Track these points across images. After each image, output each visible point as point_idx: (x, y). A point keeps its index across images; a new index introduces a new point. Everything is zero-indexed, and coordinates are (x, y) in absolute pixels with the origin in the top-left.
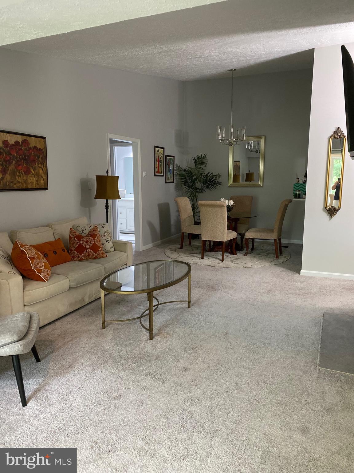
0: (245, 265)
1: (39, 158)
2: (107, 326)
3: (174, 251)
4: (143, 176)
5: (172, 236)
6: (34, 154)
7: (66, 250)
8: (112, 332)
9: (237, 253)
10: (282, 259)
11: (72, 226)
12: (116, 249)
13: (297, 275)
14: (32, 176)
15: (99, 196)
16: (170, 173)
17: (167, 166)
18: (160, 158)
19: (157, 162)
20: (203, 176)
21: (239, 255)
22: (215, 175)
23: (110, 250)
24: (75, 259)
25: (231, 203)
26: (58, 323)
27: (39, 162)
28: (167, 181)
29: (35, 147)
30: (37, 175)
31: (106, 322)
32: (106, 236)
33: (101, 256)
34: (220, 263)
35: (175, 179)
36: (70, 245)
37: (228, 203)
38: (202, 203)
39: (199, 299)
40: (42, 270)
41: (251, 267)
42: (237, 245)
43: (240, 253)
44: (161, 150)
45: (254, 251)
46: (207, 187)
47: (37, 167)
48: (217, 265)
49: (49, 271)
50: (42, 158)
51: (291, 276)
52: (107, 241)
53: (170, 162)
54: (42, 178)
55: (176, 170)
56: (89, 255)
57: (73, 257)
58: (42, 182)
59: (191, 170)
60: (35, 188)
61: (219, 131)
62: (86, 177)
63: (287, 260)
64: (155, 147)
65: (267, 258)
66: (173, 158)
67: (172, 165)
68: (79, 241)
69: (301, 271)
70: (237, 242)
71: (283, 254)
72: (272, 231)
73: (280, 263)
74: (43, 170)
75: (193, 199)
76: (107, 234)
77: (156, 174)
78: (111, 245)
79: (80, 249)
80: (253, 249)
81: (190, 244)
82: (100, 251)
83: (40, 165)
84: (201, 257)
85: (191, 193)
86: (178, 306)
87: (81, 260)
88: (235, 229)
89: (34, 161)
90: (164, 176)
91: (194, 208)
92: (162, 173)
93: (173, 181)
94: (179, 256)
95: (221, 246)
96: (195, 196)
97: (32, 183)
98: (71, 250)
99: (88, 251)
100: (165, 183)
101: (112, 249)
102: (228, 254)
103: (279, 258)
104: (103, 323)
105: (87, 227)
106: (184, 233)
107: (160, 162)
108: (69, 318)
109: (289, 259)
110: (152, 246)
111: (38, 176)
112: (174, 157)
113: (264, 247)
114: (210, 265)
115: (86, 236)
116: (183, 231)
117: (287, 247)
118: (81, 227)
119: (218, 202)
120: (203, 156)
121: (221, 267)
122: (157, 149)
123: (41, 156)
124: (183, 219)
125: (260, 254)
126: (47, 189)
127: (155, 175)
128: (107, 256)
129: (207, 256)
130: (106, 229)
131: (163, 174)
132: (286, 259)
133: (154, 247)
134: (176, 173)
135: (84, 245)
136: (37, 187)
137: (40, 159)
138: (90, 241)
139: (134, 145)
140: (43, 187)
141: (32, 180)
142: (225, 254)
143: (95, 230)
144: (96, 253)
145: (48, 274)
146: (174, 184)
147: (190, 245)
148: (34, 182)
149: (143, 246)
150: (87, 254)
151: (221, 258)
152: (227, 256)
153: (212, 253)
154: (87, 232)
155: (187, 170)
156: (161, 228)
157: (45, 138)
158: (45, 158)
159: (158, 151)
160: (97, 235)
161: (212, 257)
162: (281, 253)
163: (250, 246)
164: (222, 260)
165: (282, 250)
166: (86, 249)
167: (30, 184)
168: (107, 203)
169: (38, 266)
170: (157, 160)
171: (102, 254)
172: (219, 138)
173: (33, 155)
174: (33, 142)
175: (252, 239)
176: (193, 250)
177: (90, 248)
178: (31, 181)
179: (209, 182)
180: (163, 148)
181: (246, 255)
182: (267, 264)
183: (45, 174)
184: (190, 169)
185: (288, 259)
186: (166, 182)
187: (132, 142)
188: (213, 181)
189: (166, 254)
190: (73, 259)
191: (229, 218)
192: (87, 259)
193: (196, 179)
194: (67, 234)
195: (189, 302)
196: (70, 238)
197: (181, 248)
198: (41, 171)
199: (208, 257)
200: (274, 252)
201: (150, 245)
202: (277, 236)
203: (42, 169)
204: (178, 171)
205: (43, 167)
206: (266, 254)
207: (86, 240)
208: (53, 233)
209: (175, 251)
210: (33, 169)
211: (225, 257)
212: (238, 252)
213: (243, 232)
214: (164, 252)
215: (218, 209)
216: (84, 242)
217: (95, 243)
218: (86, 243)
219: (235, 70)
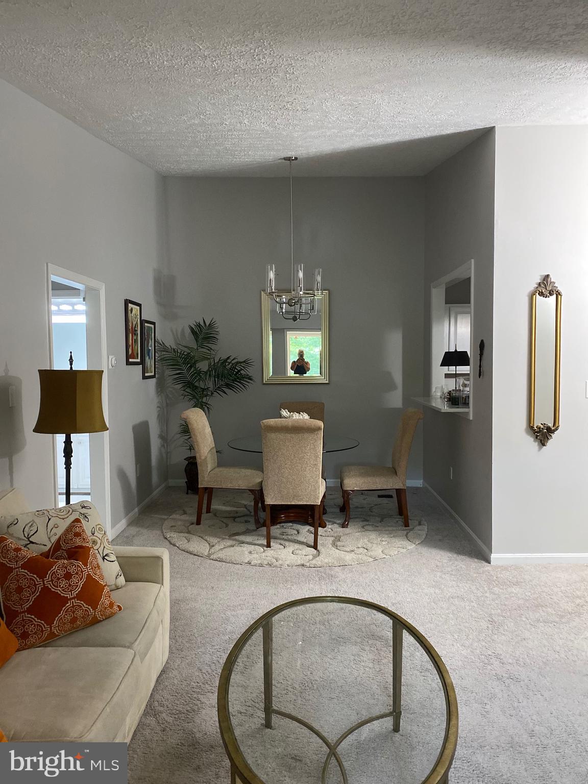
0: (371, 554)
3: (188, 532)
4: (110, 367)
10: (418, 528)
12: (130, 578)
16: (149, 358)
17: (145, 344)
18: (134, 326)
19: (131, 334)
21: (332, 527)
22: (241, 363)
23: (115, 585)
24: (32, 639)
28: (145, 375)
32: (99, 542)
34: (317, 556)
35: (156, 369)
36: (6, 596)
38: (272, 423)
41: (385, 556)
44: (136, 309)
46: (228, 386)
48: (318, 562)
52: (104, 558)
53: (148, 335)
55: (157, 351)
57: (25, 635)
59: (190, 351)
64: (127, 302)
66: (153, 326)
67: (152, 340)
69: (491, 557)
76: (100, 536)
77: (130, 360)
78: (117, 566)
79: (47, 605)
82: (104, 599)
84: (263, 542)
87: (51, 640)
90: (141, 364)
92: (138, 359)
93: (153, 374)
94: (211, 546)
99: (73, 606)
101: (122, 580)
103: (411, 526)
107: (135, 334)
112: (154, 323)
114: (303, 565)
116: (202, 484)
120: (207, 324)
121: (332, 567)
122: (129, 306)
124: (203, 458)
127: (128, 363)
128: (120, 608)
132: (426, 527)
134: (158, 358)
135: (59, 591)
138: (77, 573)
143: (78, 534)
144: (95, 608)
146: (154, 380)
147: (210, 512)
149: (111, 528)
150: (68, 618)
155: (179, 351)
156: (139, 479)
159: (131, 310)
164: (315, 546)
166: (65, 600)
168: (68, 443)
170: (129, 330)
176: (228, 525)
177: (79, 597)
180: (139, 305)
181: (344, 525)
184: (186, 349)
186: (144, 378)
188: (237, 373)
190: (23, 642)
197: (198, 523)
199: (282, 542)
201: (123, 524)
206: (378, 519)
207: (61, 573)
209: (190, 532)
214: (167, 538)
215: (306, 435)
216: (59, 579)
217: (89, 575)
218: (63, 583)
219: (296, 159)
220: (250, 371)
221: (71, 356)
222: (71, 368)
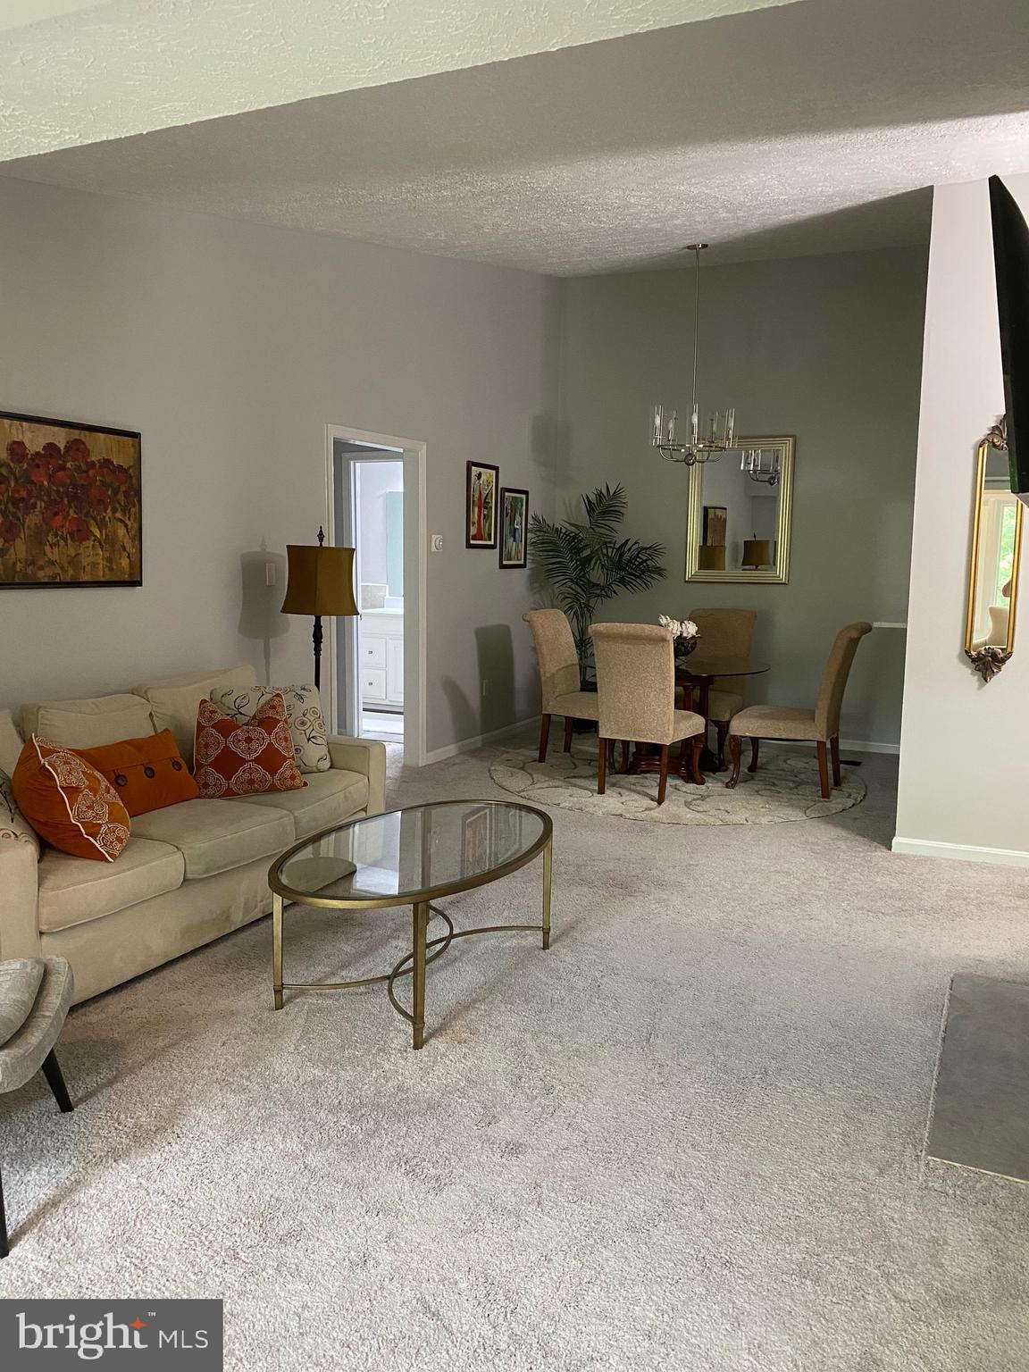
0: (728, 818)
1: (116, 493)
2: (290, 1000)
3: (520, 768)
4: (434, 549)
5: (519, 724)
6: (100, 481)
7: (184, 765)
8: (301, 1021)
9: (706, 779)
10: (839, 800)
11: (209, 691)
12: (336, 765)
13: (881, 852)
14: (93, 545)
15: (295, 604)
16: (515, 540)
17: (507, 520)
18: (484, 496)
19: (476, 509)
20: (610, 550)
21: (713, 785)
22: (647, 549)
23: (316, 766)
24: (211, 791)
25: (691, 629)
26: (145, 987)
27: (118, 506)
28: (505, 563)
29: (107, 463)
30: (110, 542)
31: (289, 989)
32: (309, 724)
33: (289, 783)
34: (651, 809)
35: (528, 556)
36: (197, 750)
37: (680, 629)
38: (602, 629)
39: (577, 922)
40: (100, 825)
41: (745, 822)
42: (706, 752)
43: (716, 779)
44: (488, 474)
45: (759, 774)
46: (623, 582)
47: (109, 518)
48: (643, 816)
49: (121, 830)
50: (126, 494)
51: (862, 854)
52: (309, 739)
53: (514, 509)
54: (125, 549)
55: (531, 531)
56: (251, 782)
57: (206, 786)
58: (125, 562)
59: (577, 532)
60: (102, 579)
61: (658, 421)
62: (258, 549)
63: (854, 805)
64: (471, 464)
65: (794, 797)
66: (524, 496)
67: (521, 516)
68: (226, 737)
69: (893, 841)
70: (706, 746)
71: (845, 787)
72: (811, 716)
73: (834, 811)
74: (129, 527)
75: (581, 614)
76: (312, 719)
77: (472, 542)
78: (324, 750)
79: (228, 763)
80: (753, 768)
81: (567, 749)
82: (285, 770)
83: (119, 515)
84: (597, 788)
85: (576, 597)
86: (511, 941)
87: (229, 794)
88: (701, 708)
89: (101, 502)
90: (496, 548)
91: (583, 643)
92: (490, 540)
93: (522, 562)
94: (533, 783)
95: (657, 758)
96: (587, 606)
97: (94, 565)
98: (200, 766)
99: (250, 768)
100: (500, 568)
101: (326, 764)
102: (679, 782)
103: (832, 798)
104: (278, 992)
105: (254, 696)
106: (549, 715)
107: (485, 508)
108: (178, 973)
109: (861, 801)
110: (453, 754)
111: (113, 546)
112: (526, 493)
113: (789, 762)
114: (621, 815)
115: (247, 724)
116: (546, 710)
117: (858, 764)
118: (233, 697)
119: (648, 629)
120: (612, 493)
121: (655, 822)
122: (475, 470)
123: (123, 488)
124: (548, 675)
125: (774, 785)
126: (139, 583)
127: (469, 546)
128: (306, 784)
129: (614, 785)
130: (307, 704)
131: (492, 543)
132: (854, 801)
133: (460, 754)
134: (533, 540)
135: (238, 751)
136: (108, 578)
137: (121, 497)
138: (258, 739)
139: (408, 458)
140: (126, 578)
141: (93, 557)
142: (669, 780)
143: (273, 707)
144: (273, 775)
145: (119, 839)
146: (526, 571)
147: (569, 751)
148: (98, 564)
149: (427, 752)
150: (246, 778)
151: (655, 793)
152: (676, 788)
153: (632, 778)
154: (250, 710)
155: (564, 531)
156: (485, 701)
157: (136, 436)
158: (136, 492)
159: (479, 476)
160: (278, 721)
161: (630, 790)
162: (838, 783)
163: (747, 759)
164: (660, 801)
165: (842, 772)
166: (244, 761)
167: (88, 569)
168: (318, 627)
169: (90, 813)
170: (474, 501)
171: (293, 777)
172: (656, 442)
173: (98, 483)
174: (100, 448)
175: (752, 738)
176: (576, 767)
177: (256, 760)
178: (91, 559)
179: (629, 567)
180: (496, 468)
181: (731, 784)
182: (796, 815)
183: (133, 539)
184: (573, 529)
185: (859, 799)
186: (502, 567)
187: (401, 450)
188: (641, 563)
189: (492, 778)
190: (203, 791)
191: (681, 676)
192: (246, 792)
193: (589, 558)
194: (191, 716)
195: (546, 932)
196: (200, 727)
197: (542, 759)
198: (121, 531)
199: (620, 790)
200: (817, 779)
201: (450, 750)
202: (824, 733)
203: (126, 526)
204: (538, 533)
205: (129, 519)
206: (791, 785)
207: (244, 736)
208: (151, 714)
209: (522, 769)
210: (97, 524)
211: (668, 789)
212: (708, 776)
213: (726, 717)
214: (489, 771)
215: (648, 647)
216: (239, 741)
217: (270, 744)
218: (243, 745)
219: (704, 246)
220: (661, 562)
221: (321, 531)
222: (321, 545)
